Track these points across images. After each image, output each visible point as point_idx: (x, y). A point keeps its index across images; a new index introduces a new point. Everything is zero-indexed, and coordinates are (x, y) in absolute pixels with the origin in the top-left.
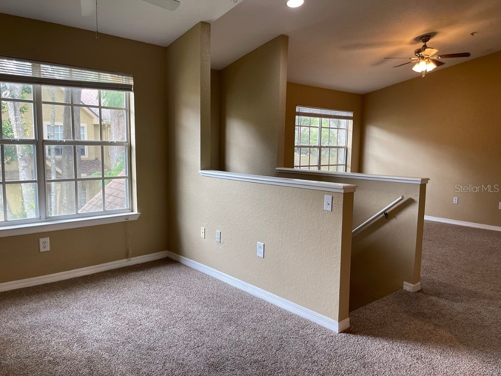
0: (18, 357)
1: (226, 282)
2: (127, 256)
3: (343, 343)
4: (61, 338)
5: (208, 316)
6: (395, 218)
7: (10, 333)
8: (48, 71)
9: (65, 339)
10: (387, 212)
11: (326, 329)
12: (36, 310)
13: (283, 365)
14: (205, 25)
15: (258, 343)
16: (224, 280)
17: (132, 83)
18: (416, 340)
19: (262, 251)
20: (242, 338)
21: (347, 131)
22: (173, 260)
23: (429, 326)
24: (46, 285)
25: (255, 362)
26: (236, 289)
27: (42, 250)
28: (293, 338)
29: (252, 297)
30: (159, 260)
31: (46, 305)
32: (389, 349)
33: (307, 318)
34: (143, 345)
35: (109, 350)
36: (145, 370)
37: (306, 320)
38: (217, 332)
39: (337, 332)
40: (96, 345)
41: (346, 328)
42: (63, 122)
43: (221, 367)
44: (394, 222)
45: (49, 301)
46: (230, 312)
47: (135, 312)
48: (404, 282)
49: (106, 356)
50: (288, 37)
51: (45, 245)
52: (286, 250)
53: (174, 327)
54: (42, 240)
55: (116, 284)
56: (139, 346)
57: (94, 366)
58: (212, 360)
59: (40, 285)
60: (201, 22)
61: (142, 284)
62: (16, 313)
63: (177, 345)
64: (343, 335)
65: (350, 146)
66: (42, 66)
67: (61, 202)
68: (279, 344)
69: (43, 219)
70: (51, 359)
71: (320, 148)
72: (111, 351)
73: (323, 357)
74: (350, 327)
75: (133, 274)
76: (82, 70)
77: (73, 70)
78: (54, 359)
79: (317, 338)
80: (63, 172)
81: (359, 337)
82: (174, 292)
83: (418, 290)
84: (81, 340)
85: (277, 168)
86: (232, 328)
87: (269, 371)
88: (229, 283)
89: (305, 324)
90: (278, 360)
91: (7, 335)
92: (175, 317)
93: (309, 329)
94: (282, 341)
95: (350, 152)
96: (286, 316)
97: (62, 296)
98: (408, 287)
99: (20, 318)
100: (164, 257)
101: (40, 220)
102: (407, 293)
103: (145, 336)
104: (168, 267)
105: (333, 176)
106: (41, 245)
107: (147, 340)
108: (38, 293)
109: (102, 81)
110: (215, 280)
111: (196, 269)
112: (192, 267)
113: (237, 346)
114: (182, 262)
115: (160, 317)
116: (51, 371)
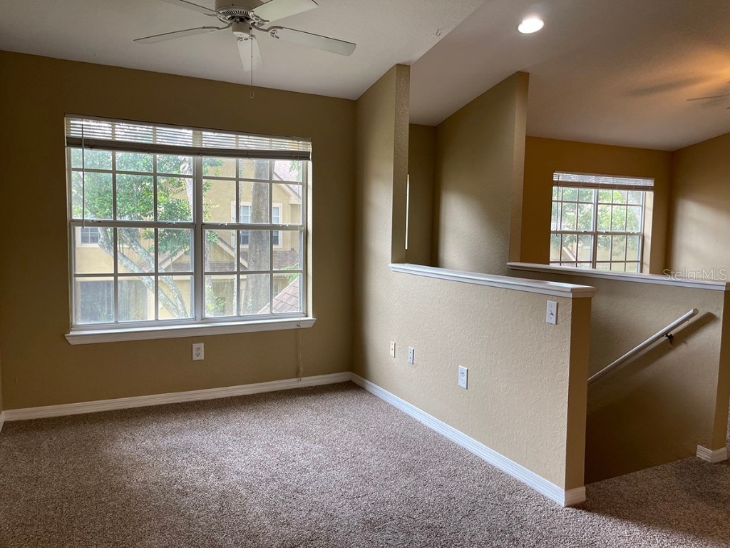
0: (145, 482)
1: (419, 419)
2: (297, 375)
3: (567, 521)
4: (198, 465)
5: (382, 461)
6: (685, 343)
7: (143, 454)
8: (212, 139)
9: (202, 467)
10: (672, 333)
11: (546, 499)
12: (180, 430)
13: (467, 537)
14: (402, 69)
15: (439, 505)
16: (416, 418)
17: (310, 149)
18: (689, 531)
19: (465, 378)
20: (420, 495)
21: (644, 208)
22: (357, 385)
23: (719, 513)
24: (197, 402)
25: (428, 527)
26: (431, 430)
27: (195, 358)
28: (492, 504)
29: (450, 444)
30: (338, 383)
31: (191, 425)
32: (638, 538)
33: (523, 481)
34: (291, 485)
35: (248, 486)
36: (285, 516)
37: (519, 483)
38: (388, 483)
39: (563, 505)
40: (236, 478)
41: (579, 501)
42: (252, 201)
43: (380, 527)
44: (682, 350)
45: (197, 421)
46: (413, 459)
47: (291, 446)
48: (699, 446)
49: (243, 493)
50: (528, 73)
51: (199, 352)
52: (496, 379)
53: (334, 470)
54: (195, 346)
55: (276, 408)
56: (285, 486)
57: (226, 502)
58: (370, 515)
59: (190, 402)
60: (398, 65)
61: (309, 411)
62: (156, 432)
63: (331, 491)
64: (571, 510)
65: (648, 232)
66: (204, 133)
67: (246, 304)
68: (469, 509)
69: (199, 320)
70: (181, 488)
71: (595, 234)
72: (250, 487)
73: (530, 536)
74: (587, 501)
75: (301, 398)
76: (249, 136)
77: (240, 136)
78: (184, 488)
79: (528, 510)
80: (249, 265)
81: (596, 517)
82: (346, 426)
83: (722, 460)
84: (220, 471)
85: (508, 264)
86: (411, 480)
87: (444, 541)
88: (423, 422)
89: (514, 487)
90: (460, 530)
91: (139, 456)
92: (339, 457)
93: (520, 496)
94: (474, 507)
95: (648, 242)
96: (492, 473)
97: (212, 417)
98: (704, 453)
99: (159, 437)
100: (345, 380)
101: (195, 321)
102: (701, 463)
103: (296, 475)
104: (348, 394)
105: (593, 276)
106: (195, 352)
107: (296, 481)
108: (186, 410)
109: (274, 149)
110: (406, 416)
111: (385, 399)
112: (379, 396)
113: (410, 503)
114: (368, 389)
115: (320, 455)
116: (177, 501)
